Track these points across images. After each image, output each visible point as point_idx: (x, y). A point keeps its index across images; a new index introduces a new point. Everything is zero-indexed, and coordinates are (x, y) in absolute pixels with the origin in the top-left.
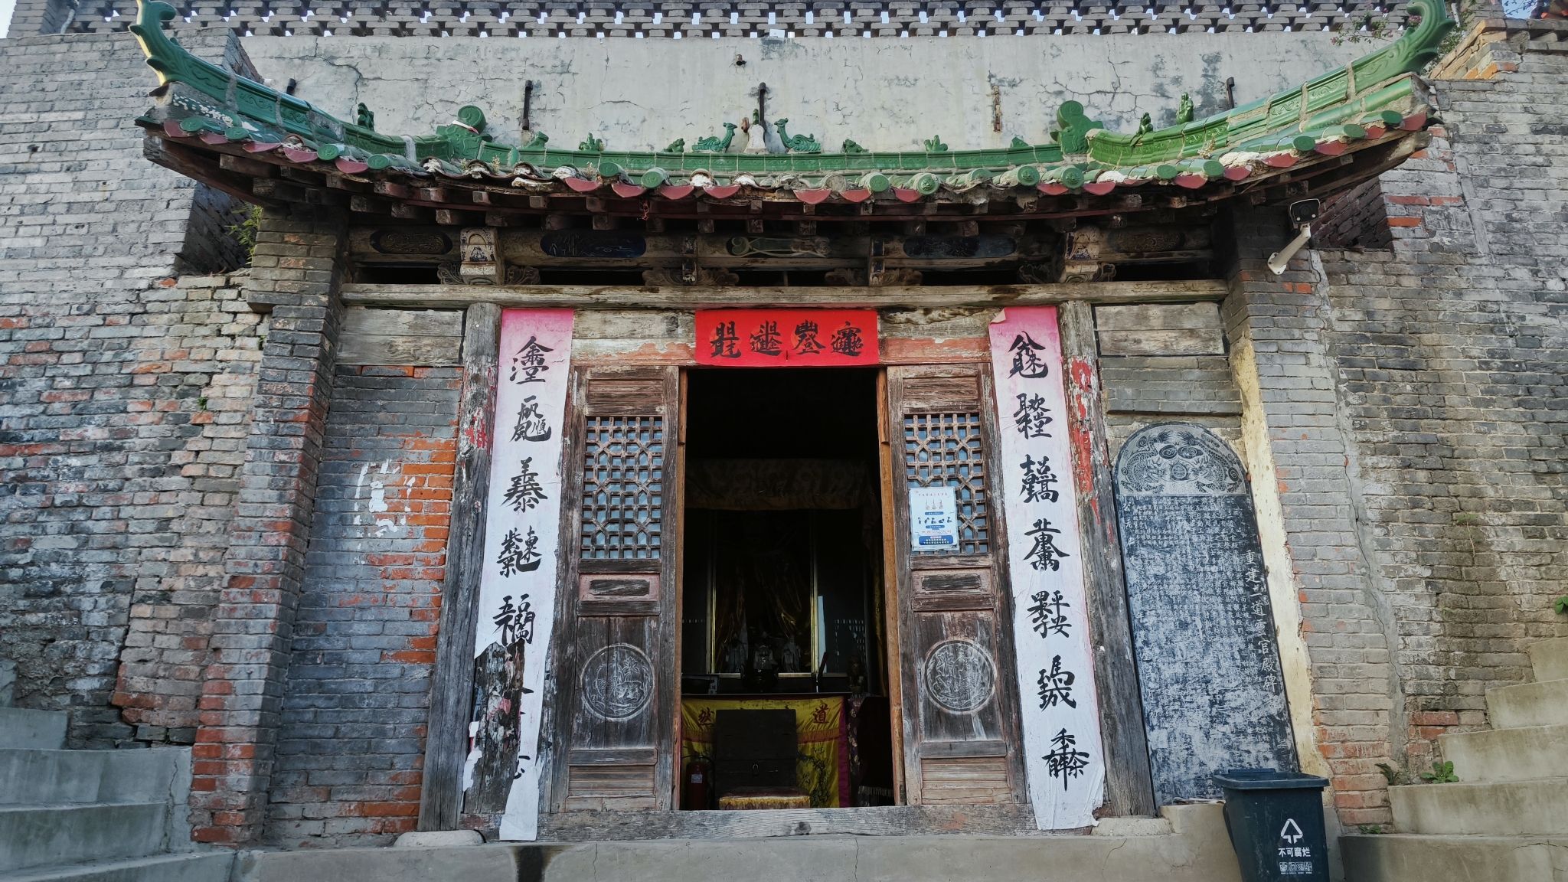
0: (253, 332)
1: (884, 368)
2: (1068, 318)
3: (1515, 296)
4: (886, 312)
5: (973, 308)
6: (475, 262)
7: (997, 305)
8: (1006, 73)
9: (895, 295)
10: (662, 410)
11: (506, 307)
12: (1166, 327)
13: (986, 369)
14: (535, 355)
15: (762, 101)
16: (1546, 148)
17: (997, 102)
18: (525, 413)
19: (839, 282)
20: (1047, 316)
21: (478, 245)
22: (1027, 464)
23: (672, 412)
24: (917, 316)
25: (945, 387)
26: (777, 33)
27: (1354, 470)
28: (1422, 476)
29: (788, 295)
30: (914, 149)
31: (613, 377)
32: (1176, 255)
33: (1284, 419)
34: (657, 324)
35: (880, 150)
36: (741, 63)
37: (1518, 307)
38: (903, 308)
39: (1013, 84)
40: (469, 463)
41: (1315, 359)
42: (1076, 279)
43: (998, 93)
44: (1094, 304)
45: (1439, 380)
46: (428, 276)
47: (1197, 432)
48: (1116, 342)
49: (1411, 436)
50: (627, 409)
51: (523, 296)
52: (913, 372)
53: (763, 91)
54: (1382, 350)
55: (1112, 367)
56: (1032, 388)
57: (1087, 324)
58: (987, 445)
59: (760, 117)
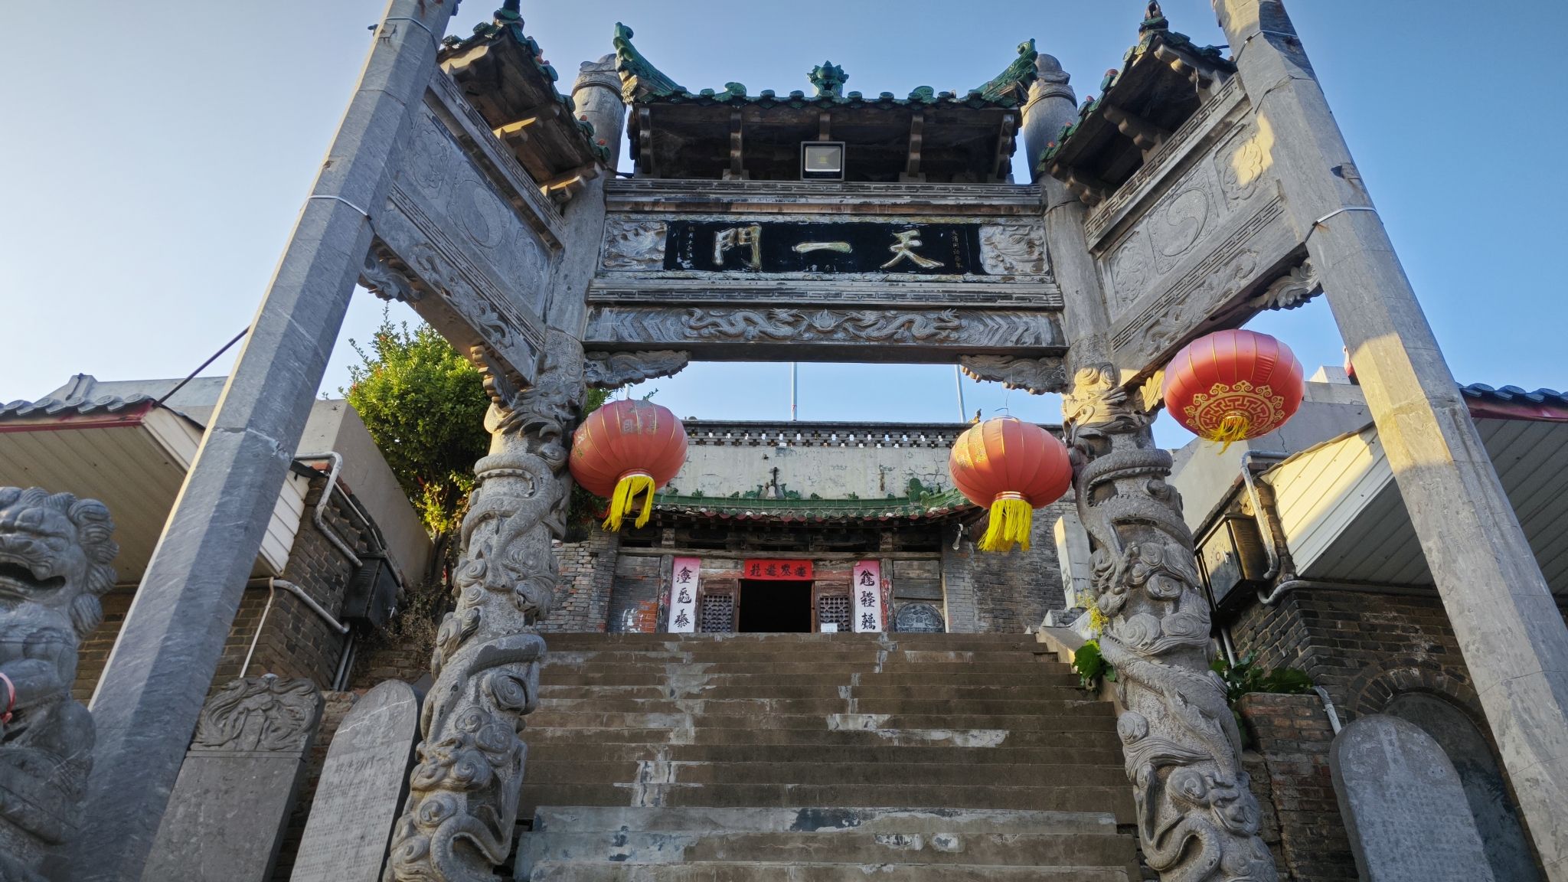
0: (590, 563)
1: (814, 581)
2: (882, 565)
3: (1044, 560)
4: (815, 561)
5: (848, 560)
6: (667, 540)
7: (857, 559)
8: (887, 465)
9: (819, 555)
10: (732, 594)
11: (676, 556)
12: (919, 569)
13: (850, 584)
14: (686, 573)
15: (775, 475)
16: (1063, 507)
17: (883, 478)
18: (682, 593)
19: (798, 550)
20: (875, 564)
21: (669, 533)
22: (865, 616)
23: (735, 595)
24: (827, 563)
25: (836, 588)
26: (783, 445)
27: (977, 617)
28: (1001, 621)
29: (778, 554)
30: (844, 497)
31: (714, 582)
32: (925, 543)
33: (953, 599)
34: (730, 564)
35: (828, 498)
36: (766, 458)
37: (1044, 564)
38: (821, 560)
39: (890, 470)
40: (663, 610)
41: (967, 580)
42: (885, 550)
43: (883, 474)
44: (893, 560)
45: (1012, 588)
46: (648, 545)
47: (927, 606)
48: (900, 574)
49: (998, 607)
50: (719, 594)
51: (683, 552)
52: (825, 583)
53: (775, 471)
54: (992, 577)
55: (897, 583)
56: (868, 589)
57: (889, 567)
58: (850, 609)
59: (774, 483)
